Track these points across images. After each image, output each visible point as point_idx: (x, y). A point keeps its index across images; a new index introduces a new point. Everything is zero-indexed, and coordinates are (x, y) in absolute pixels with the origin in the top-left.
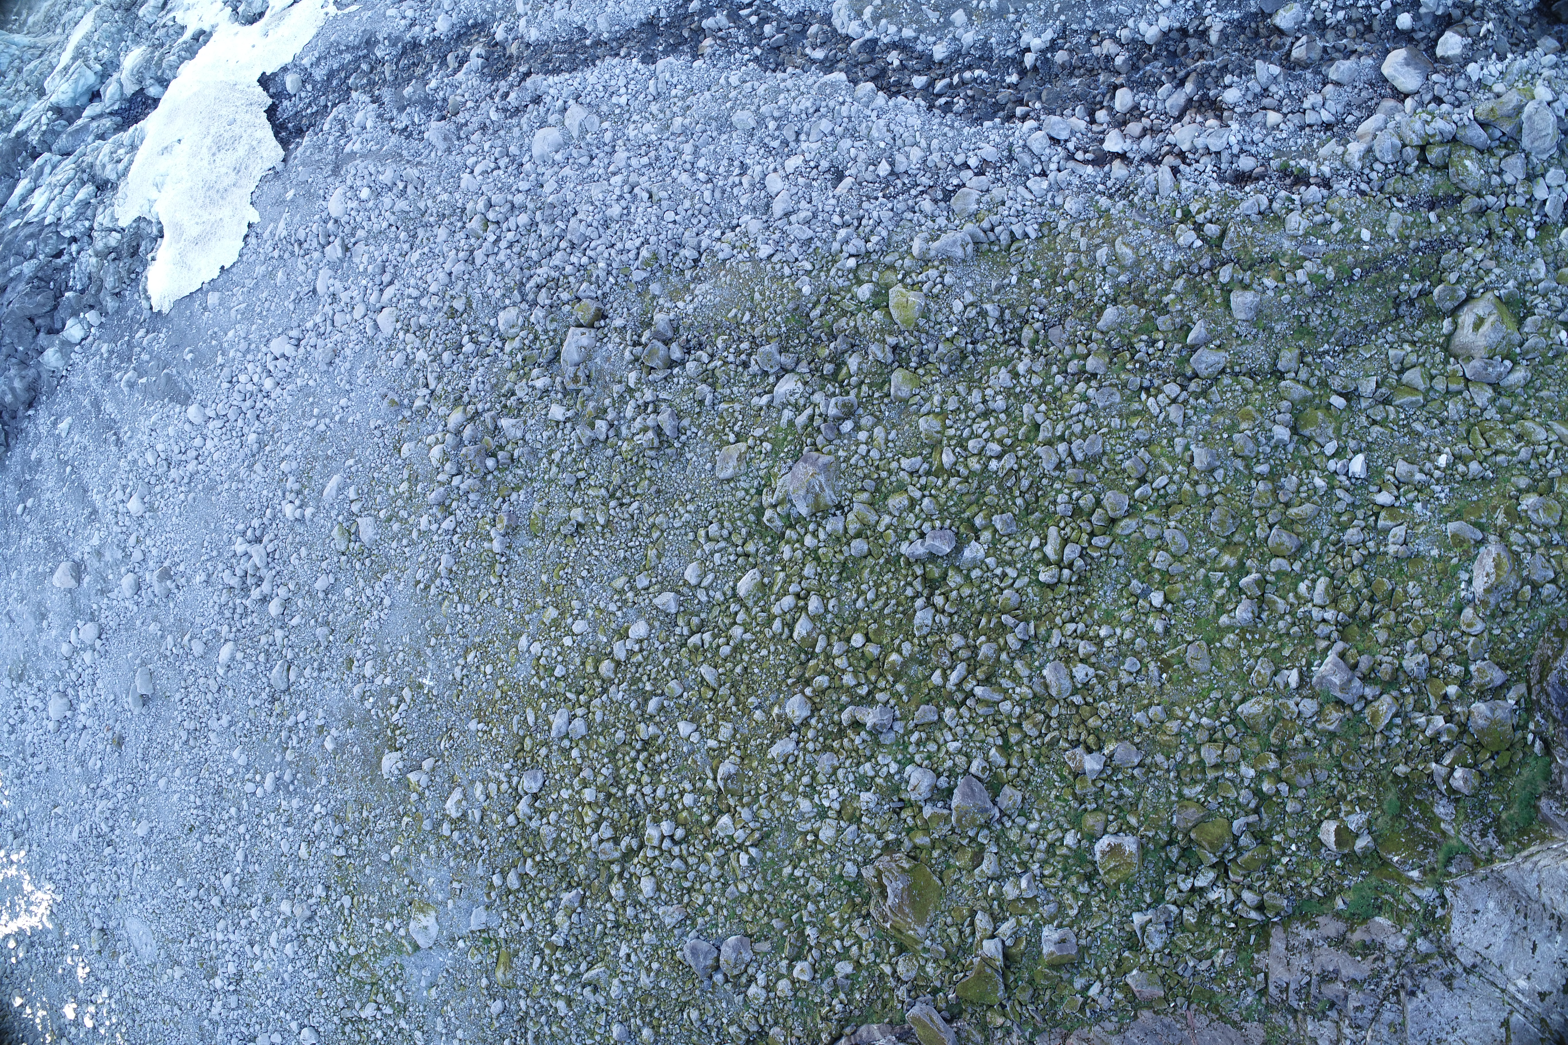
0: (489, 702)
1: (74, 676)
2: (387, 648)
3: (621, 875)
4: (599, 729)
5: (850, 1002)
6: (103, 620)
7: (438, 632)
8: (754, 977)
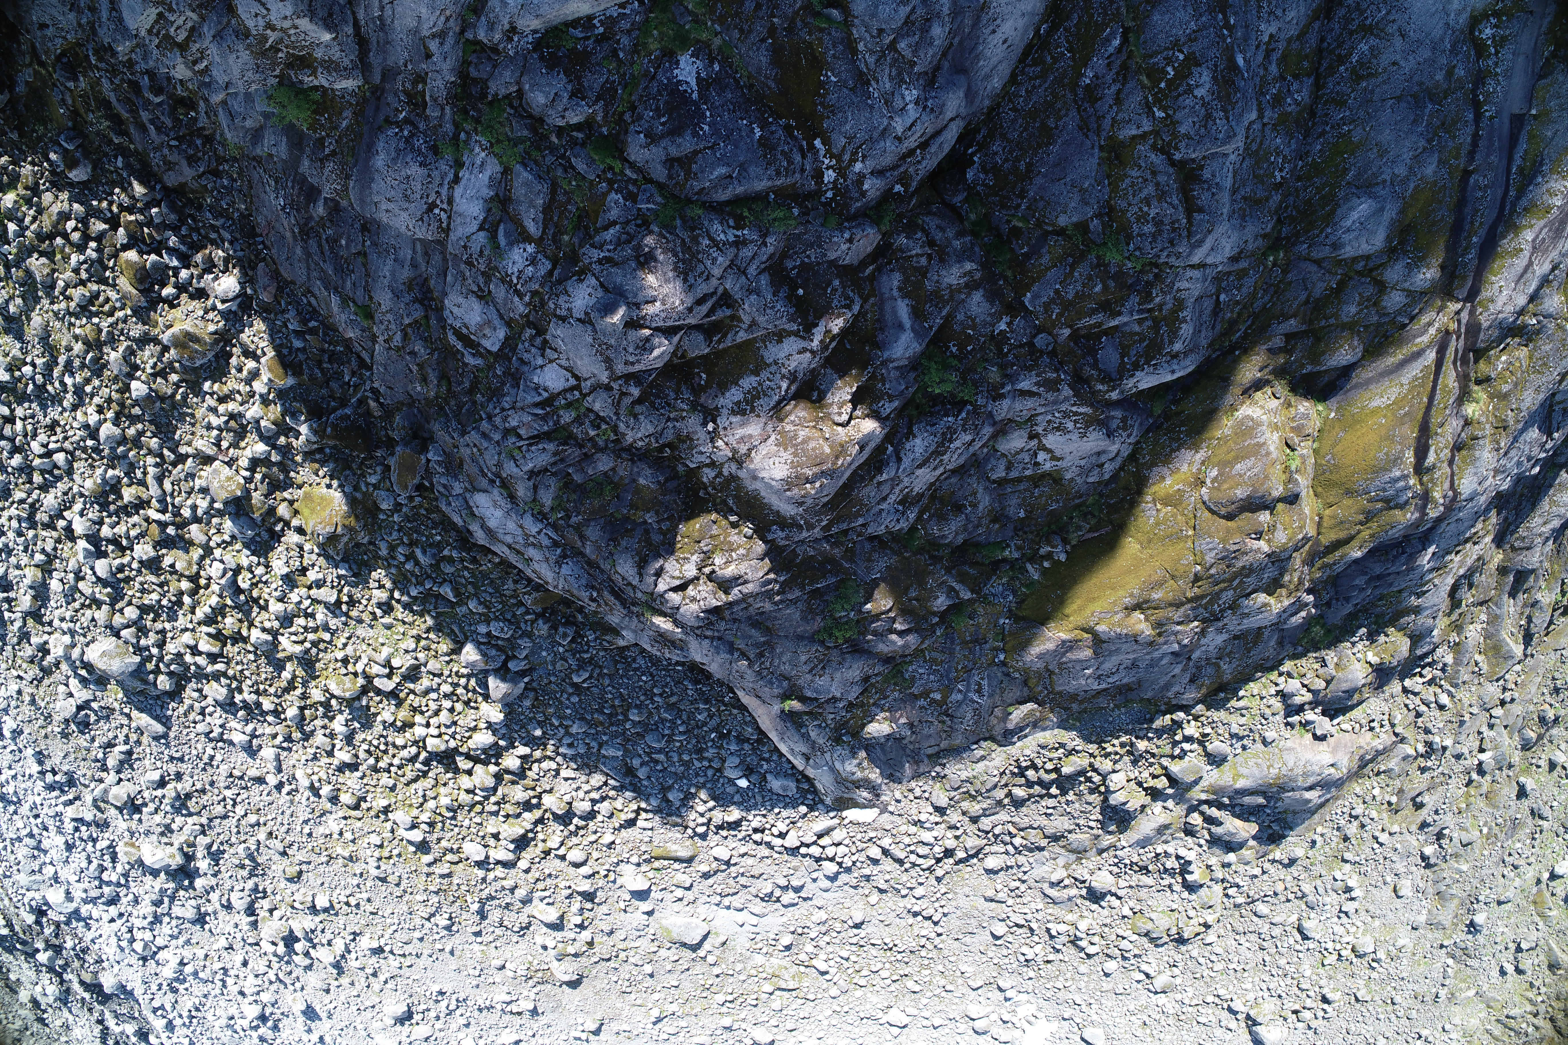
5: (448, 545)
8: (489, 634)
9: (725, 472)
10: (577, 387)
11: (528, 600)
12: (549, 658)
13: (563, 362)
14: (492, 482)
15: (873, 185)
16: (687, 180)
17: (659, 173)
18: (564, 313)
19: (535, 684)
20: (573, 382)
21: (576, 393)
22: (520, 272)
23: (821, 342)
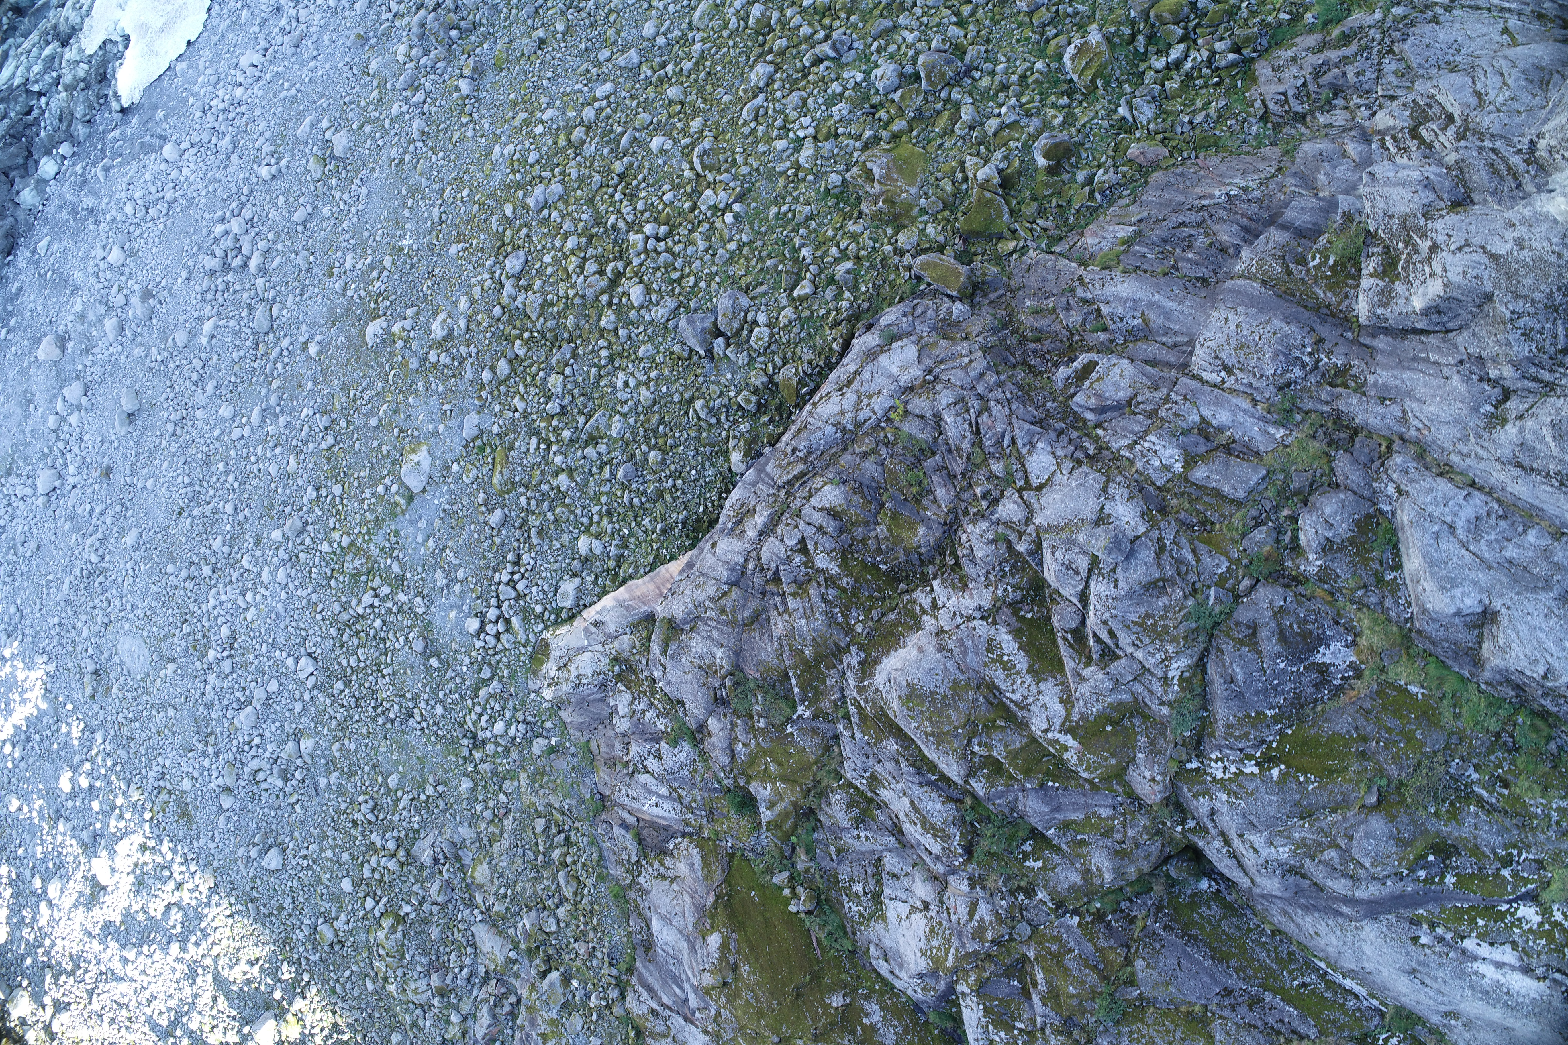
0: (467, 223)
1: (61, 445)
2: (366, 234)
3: (610, 304)
4: (576, 185)
5: (856, 298)
6: (89, 378)
7: (414, 191)
8: (755, 323)
9: (925, 617)
10: (1027, 486)
11: (789, 371)
12: (723, 380)
13: (1058, 477)
14: (930, 371)
15: (1202, 806)
16: (1233, 639)
17: (1244, 614)
18: (1111, 491)
19: (695, 358)
20: (1035, 482)
21: (1022, 482)
22: (1155, 452)
23: (1057, 741)
